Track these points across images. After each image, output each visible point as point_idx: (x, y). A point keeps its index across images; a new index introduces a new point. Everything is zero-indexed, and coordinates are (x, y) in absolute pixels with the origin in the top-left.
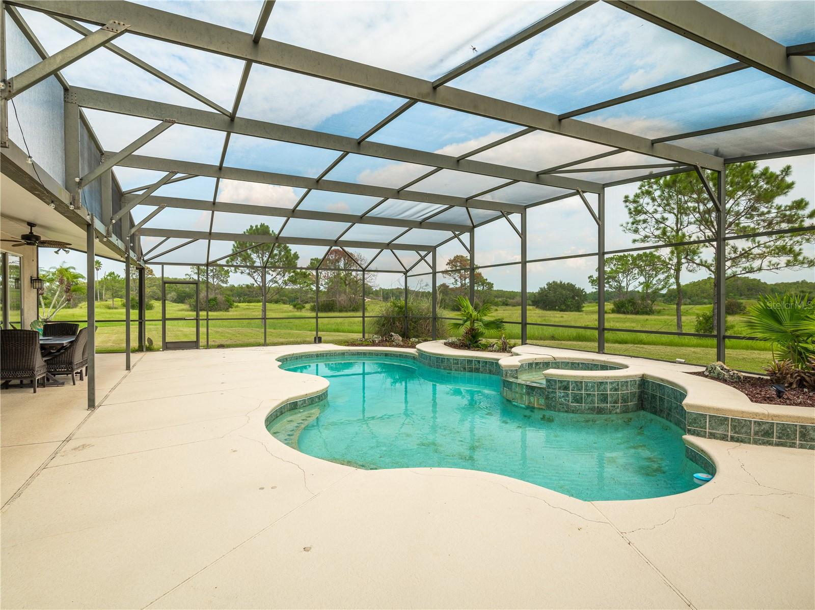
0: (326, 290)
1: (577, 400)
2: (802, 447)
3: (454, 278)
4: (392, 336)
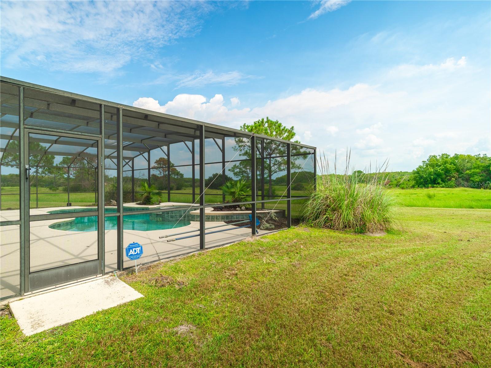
0: (74, 178)
1: (172, 217)
2: (216, 221)
3: (160, 171)
4: (111, 201)
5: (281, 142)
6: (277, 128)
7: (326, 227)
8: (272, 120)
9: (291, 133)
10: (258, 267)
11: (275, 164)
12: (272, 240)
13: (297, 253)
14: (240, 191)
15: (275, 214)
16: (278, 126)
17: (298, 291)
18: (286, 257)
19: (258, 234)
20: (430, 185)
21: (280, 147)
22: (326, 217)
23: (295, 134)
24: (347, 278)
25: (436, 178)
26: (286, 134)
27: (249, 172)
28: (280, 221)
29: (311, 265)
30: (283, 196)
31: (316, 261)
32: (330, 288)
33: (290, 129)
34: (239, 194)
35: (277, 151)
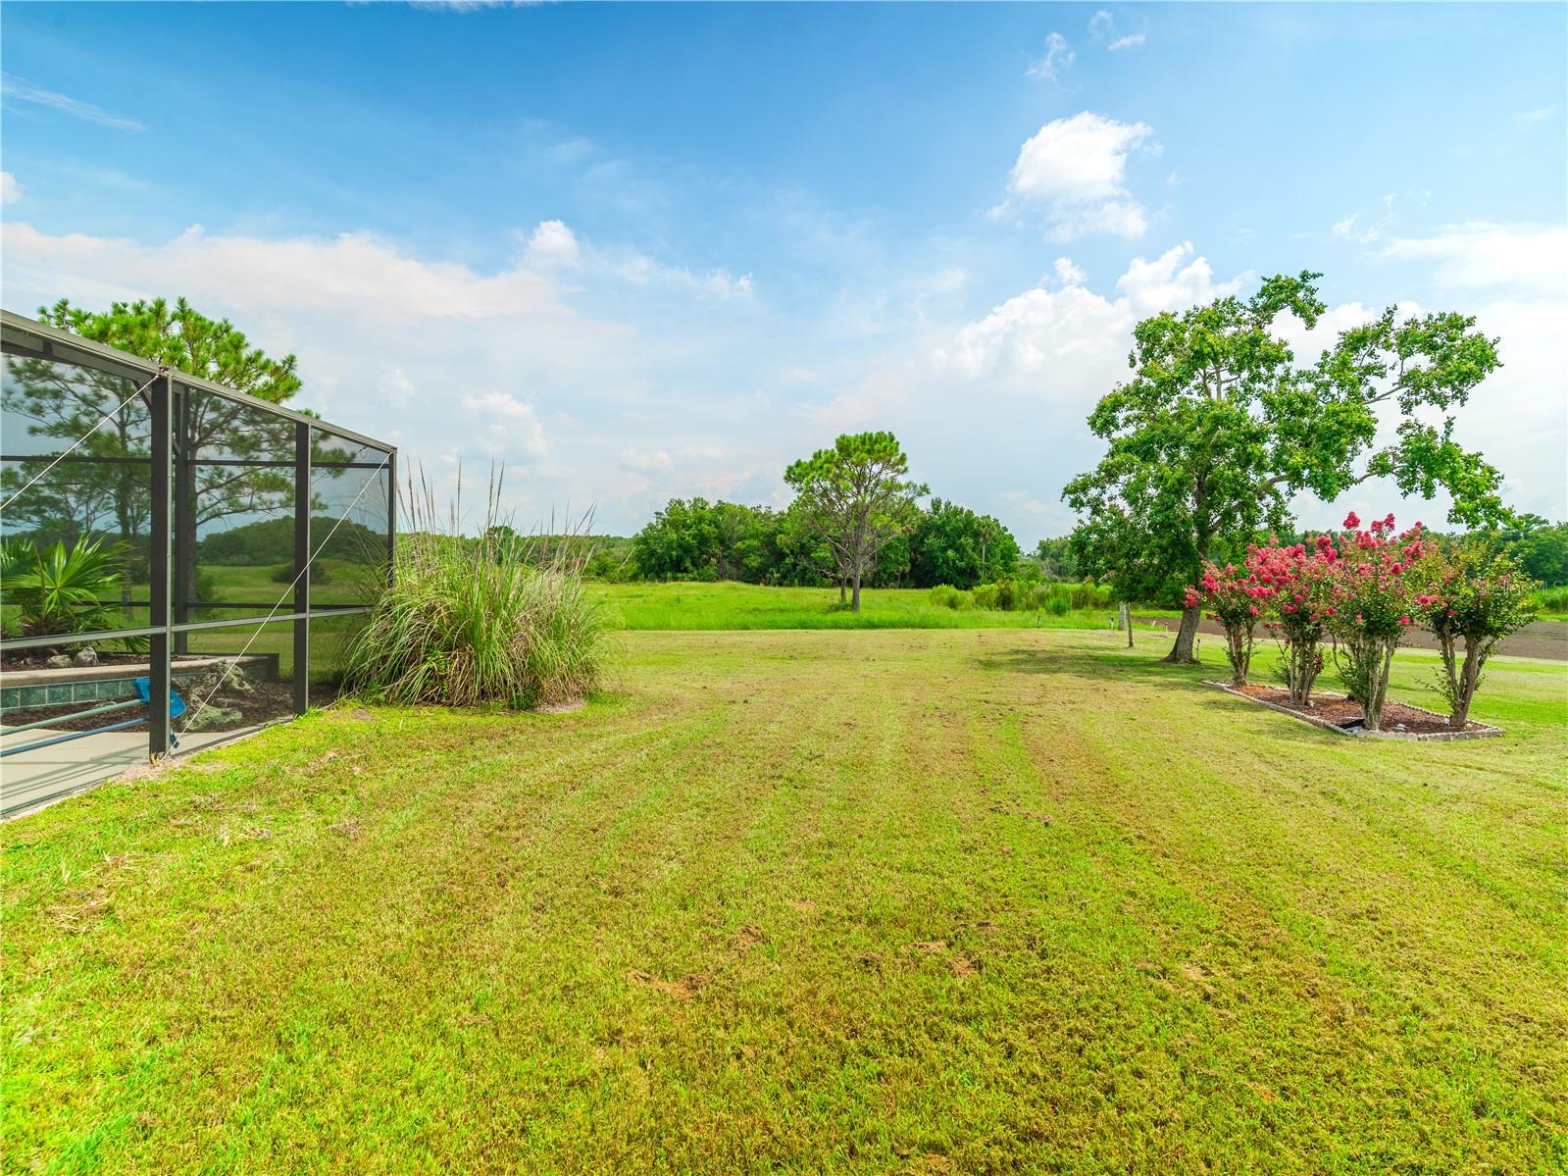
5: (245, 405)
6: (226, 350)
7: (425, 700)
8: (204, 315)
9: (285, 379)
10: (201, 864)
11: (211, 485)
12: (241, 764)
13: (344, 792)
14: (67, 585)
15: (241, 672)
16: (231, 342)
17: (365, 905)
18: (306, 813)
19: (180, 749)
20: (669, 574)
21: (236, 423)
22: (429, 669)
23: (300, 384)
24: (504, 834)
25: (682, 556)
26: (265, 378)
27: (74, 505)
28: (262, 694)
29: (396, 820)
30: (281, 606)
31: (412, 805)
32: (463, 874)
33: (280, 364)
34: (62, 599)
35: (223, 437)
